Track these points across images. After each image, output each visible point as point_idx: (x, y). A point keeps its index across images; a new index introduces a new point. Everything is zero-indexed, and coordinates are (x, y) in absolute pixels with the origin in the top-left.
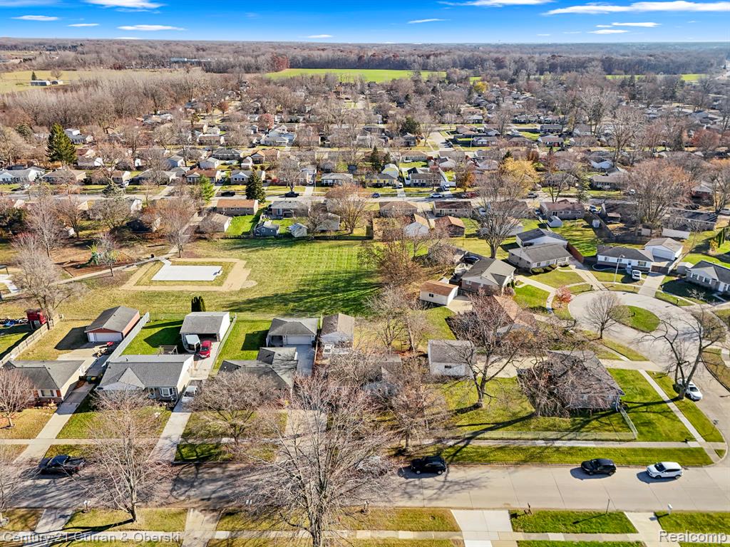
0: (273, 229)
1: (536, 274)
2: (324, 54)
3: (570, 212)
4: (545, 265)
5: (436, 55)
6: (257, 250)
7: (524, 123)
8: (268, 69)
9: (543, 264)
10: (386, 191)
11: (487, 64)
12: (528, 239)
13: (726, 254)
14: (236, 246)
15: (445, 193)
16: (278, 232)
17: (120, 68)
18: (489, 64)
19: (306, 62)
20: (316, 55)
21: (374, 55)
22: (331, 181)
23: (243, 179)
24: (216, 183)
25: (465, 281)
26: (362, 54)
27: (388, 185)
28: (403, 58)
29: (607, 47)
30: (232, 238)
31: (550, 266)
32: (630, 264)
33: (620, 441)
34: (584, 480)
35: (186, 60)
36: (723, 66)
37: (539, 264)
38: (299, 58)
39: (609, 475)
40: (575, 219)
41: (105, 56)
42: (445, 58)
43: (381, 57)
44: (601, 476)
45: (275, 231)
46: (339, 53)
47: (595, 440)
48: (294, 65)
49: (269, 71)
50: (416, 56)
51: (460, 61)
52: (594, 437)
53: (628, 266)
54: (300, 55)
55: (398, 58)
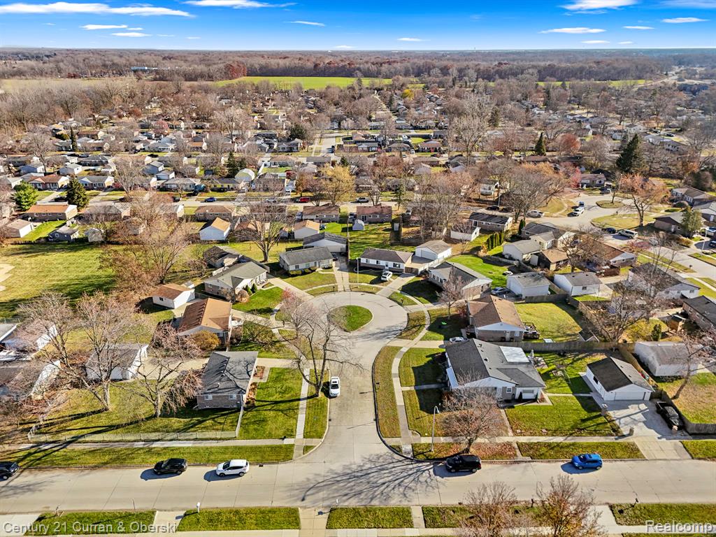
0: (67, 234)
1: (293, 276)
2: (282, 62)
3: (378, 216)
4: (305, 267)
5: (389, 63)
6: (36, 256)
7: (424, 129)
8: (221, 77)
9: (302, 266)
10: (228, 195)
11: (433, 71)
12: (309, 243)
13: (494, 255)
14: (21, 251)
15: (285, 197)
16: (72, 237)
17: (75, 76)
18: (436, 71)
19: (264, 71)
20: (274, 63)
21: (329, 63)
22: (175, 186)
23: (86, 185)
24: (59, 189)
25: (207, 284)
26: (318, 62)
27: (232, 189)
28: (358, 66)
29: (570, 54)
30: (22, 244)
31: (310, 269)
32: (387, 266)
33: (220, 439)
34: (149, 480)
35: (146, 68)
36: (665, 73)
37: (297, 267)
38: (257, 66)
39: (177, 474)
40: (382, 223)
41: (65, 64)
42: (398, 66)
43: (336, 65)
44: (168, 475)
45: (69, 235)
46: (297, 61)
47: (196, 439)
48: (252, 73)
49: (222, 79)
50: (370, 64)
51: (413, 69)
52: (194, 437)
53: (386, 268)
54: (257, 62)
55: (353, 66)
